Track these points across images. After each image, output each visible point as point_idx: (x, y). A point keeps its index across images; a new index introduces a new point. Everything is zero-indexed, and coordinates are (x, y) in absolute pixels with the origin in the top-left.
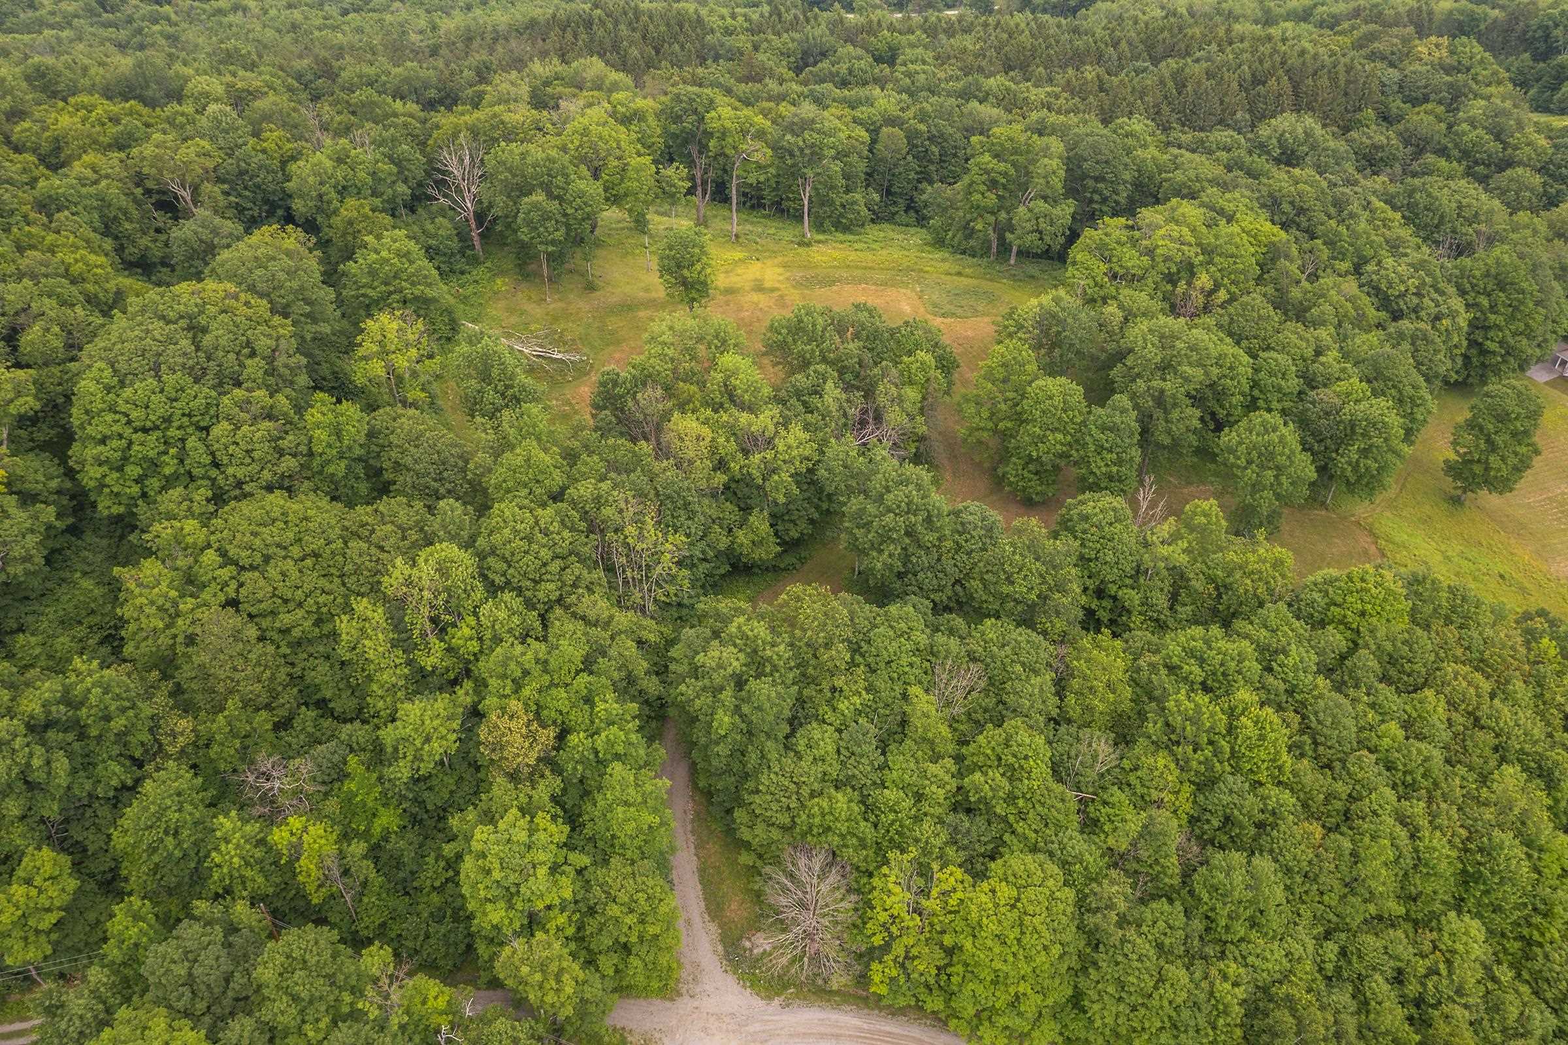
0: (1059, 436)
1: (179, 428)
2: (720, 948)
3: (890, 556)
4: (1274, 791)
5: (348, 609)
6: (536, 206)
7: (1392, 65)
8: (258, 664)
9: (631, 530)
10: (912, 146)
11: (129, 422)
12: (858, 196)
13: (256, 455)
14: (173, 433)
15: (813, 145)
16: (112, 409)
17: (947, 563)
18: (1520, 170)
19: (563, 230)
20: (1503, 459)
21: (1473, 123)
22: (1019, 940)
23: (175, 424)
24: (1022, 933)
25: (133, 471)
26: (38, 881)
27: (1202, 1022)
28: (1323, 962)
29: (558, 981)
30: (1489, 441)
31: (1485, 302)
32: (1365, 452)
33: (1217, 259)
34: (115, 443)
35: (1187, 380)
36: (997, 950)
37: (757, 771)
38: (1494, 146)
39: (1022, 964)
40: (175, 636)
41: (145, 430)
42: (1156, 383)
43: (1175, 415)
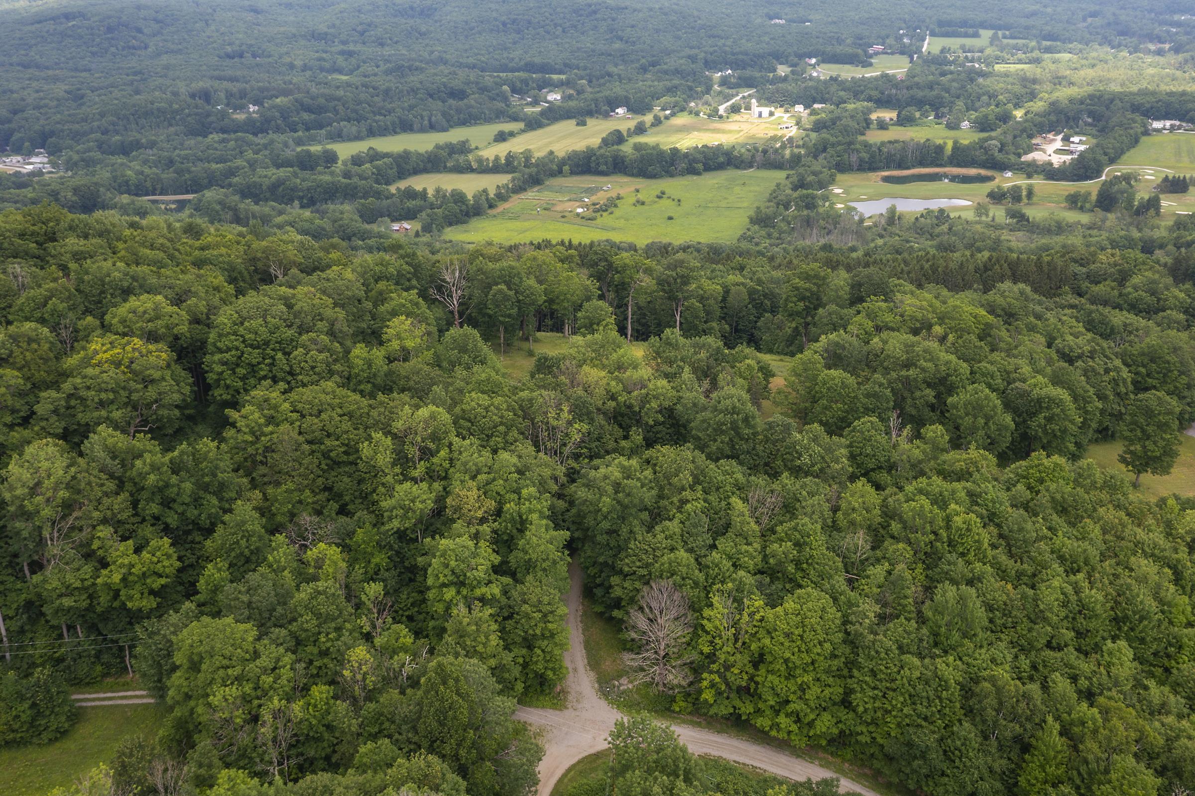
0: (839, 405)
1: (273, 350)
2: (596, 685)
3: (722, 442)
4: (978, 565)
5: (369, 438)
6: (500, 291)
7: (1082, 265)
8: (307, 468)
9: (552, 414)
10: (752, 300)
11: (244, 342)
12: (714, 324)
13: (317, 370)
14: (268, 351)
15: (683, 277)
16: (235, 333)
17: (760, 448)
18: (1169, 312)
19: (516, 309)
20: (1155, 443)
21: (1136, 289)
22: (801, 636)
23: (272, 346)
24: (804, 631)
25: (241, 371)
26: (158, 554)
27: (931, 693)
28: (1020, 672)
29: (487, 637)
30: (1143, 431)
31: (1143, 370)
32: (1049, 419)
33: (947, 321)
34: (233, 352)
35: (923, 370)
36: (787, 644)
37: (628, 541)
38: (1149, 299)
39: (804, 655)
40: (257, 449)
41: (251, 346)
42: (904, 373)
43: (918, 394)
